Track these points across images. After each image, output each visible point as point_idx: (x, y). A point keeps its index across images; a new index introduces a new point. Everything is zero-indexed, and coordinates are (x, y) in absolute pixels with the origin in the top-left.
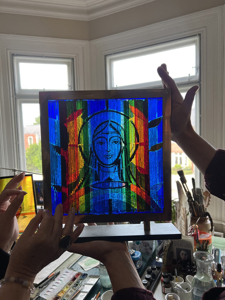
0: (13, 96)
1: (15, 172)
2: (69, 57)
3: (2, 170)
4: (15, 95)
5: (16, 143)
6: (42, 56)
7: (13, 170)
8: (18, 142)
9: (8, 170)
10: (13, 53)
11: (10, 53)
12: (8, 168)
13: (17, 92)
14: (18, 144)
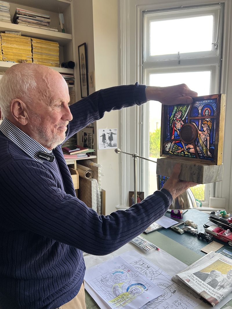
0: (140, 65)
1: (135, 158)
2: (218, 2)
3: (123, 154)
4: (142, 64)
5: (140, 123)
6: (179, 8)
7: (132, 155)
8: (142, 122)
9: (129, 155)
10: (144, 10)
11: (140, 10)
12: (129, 153)
13: (145, 60)
14: (142, 124)
